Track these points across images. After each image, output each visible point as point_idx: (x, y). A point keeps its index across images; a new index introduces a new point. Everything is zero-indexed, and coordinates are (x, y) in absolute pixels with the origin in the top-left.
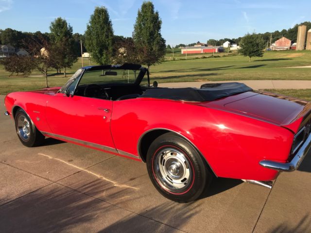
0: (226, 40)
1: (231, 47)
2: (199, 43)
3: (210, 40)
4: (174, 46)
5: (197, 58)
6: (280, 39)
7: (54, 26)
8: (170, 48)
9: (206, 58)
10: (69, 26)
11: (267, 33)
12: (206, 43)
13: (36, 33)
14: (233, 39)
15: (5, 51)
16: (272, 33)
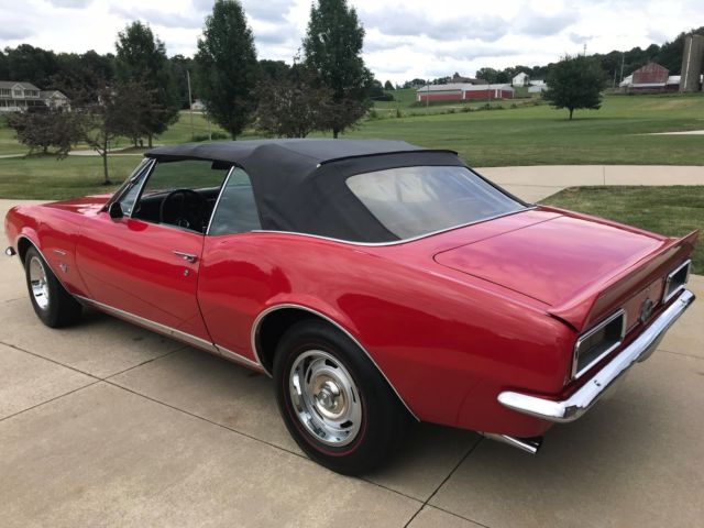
0: (520, 69)
1: (530, 85)
2: (457, 75)
3: (483, 69)
4: (402, 84)
5: (452, 112)
6: (644, 68)
7: (123, 40)
8: (392, 88)
9: (473, 111)
10: (158, 41)
11: (615, 52)
12: (473, 76)
13: (86, 56)
14: (536, 68)
15: (18, 97)
16: (627, 53)
